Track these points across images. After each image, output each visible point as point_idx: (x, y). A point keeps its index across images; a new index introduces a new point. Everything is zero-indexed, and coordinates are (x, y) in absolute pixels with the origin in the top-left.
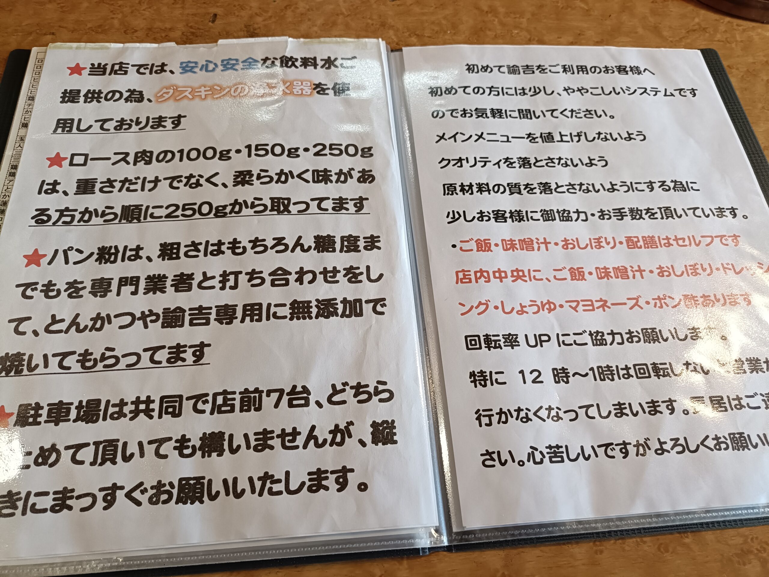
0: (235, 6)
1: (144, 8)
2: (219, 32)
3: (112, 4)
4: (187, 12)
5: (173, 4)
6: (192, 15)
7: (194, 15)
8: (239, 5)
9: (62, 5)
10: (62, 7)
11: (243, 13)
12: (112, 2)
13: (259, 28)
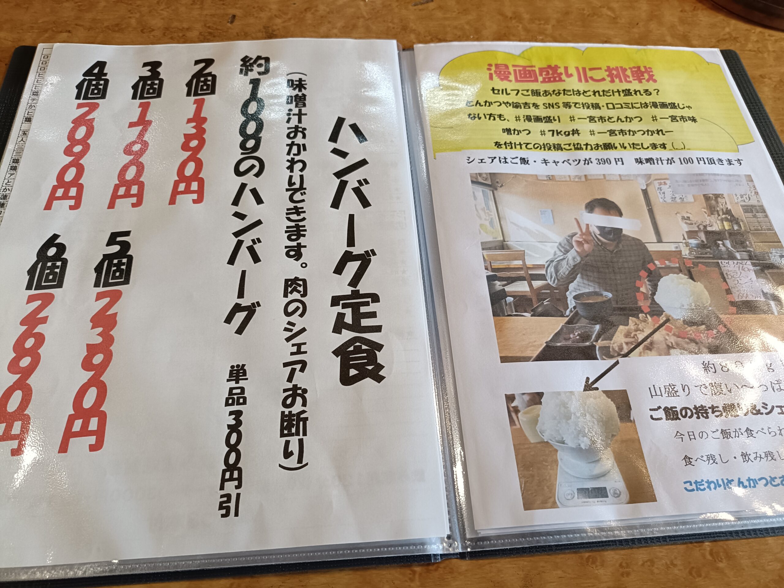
0: (254, 8)
1: (162, 7)
2: (237, 33)
3: (131, 4)
4: (205, 12)
5: (192, 4)
6: (211, 15)
7: (213, 15)
8: (258, 7)
9: (80, 4)
10: (79, 6)
11: (262, 15)
12: (130, 2)
13: (278, 29)
